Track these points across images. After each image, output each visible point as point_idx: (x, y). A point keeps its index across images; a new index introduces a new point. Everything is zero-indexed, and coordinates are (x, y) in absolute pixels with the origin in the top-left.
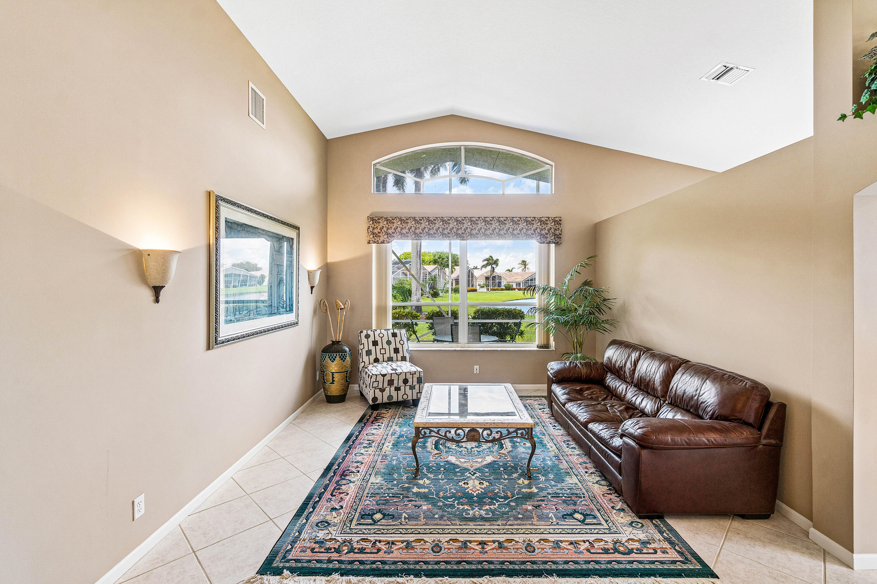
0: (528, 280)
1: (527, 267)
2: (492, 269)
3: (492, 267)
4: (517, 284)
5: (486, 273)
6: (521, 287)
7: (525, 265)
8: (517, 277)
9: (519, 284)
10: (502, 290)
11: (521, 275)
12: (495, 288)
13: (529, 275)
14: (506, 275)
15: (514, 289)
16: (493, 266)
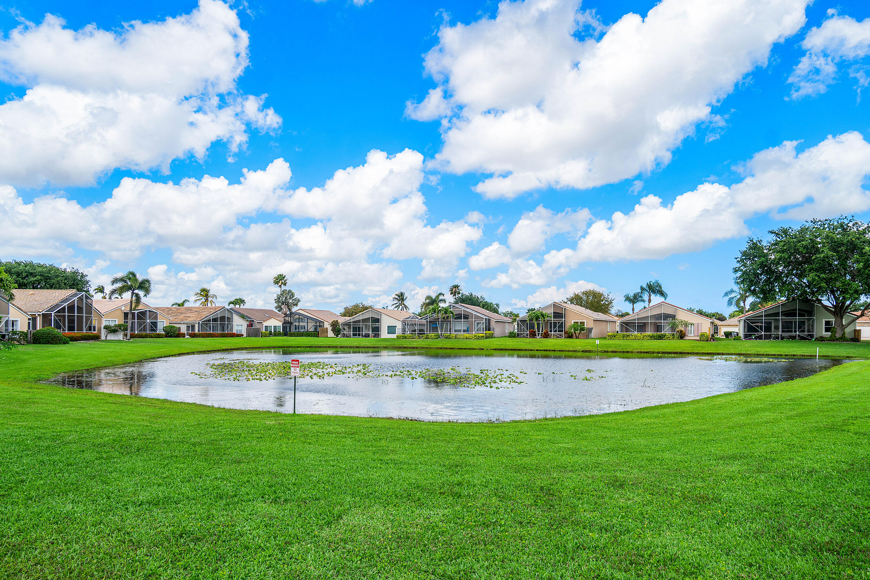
0: (209, 321)
1: (210, 299)
2: (134, 298)
3: (133, 293)
4: (188, 327)
5: (125, 305)
6: (197, 331)
7: (207, 296)
8: (189, 315)
9: (193, 327)
10: (159, 336)
11: (196, 311)
12: (144, 333)
13: (211, 312)
14: (170, 312)
15: (183, 335)
16: (136, 291)
